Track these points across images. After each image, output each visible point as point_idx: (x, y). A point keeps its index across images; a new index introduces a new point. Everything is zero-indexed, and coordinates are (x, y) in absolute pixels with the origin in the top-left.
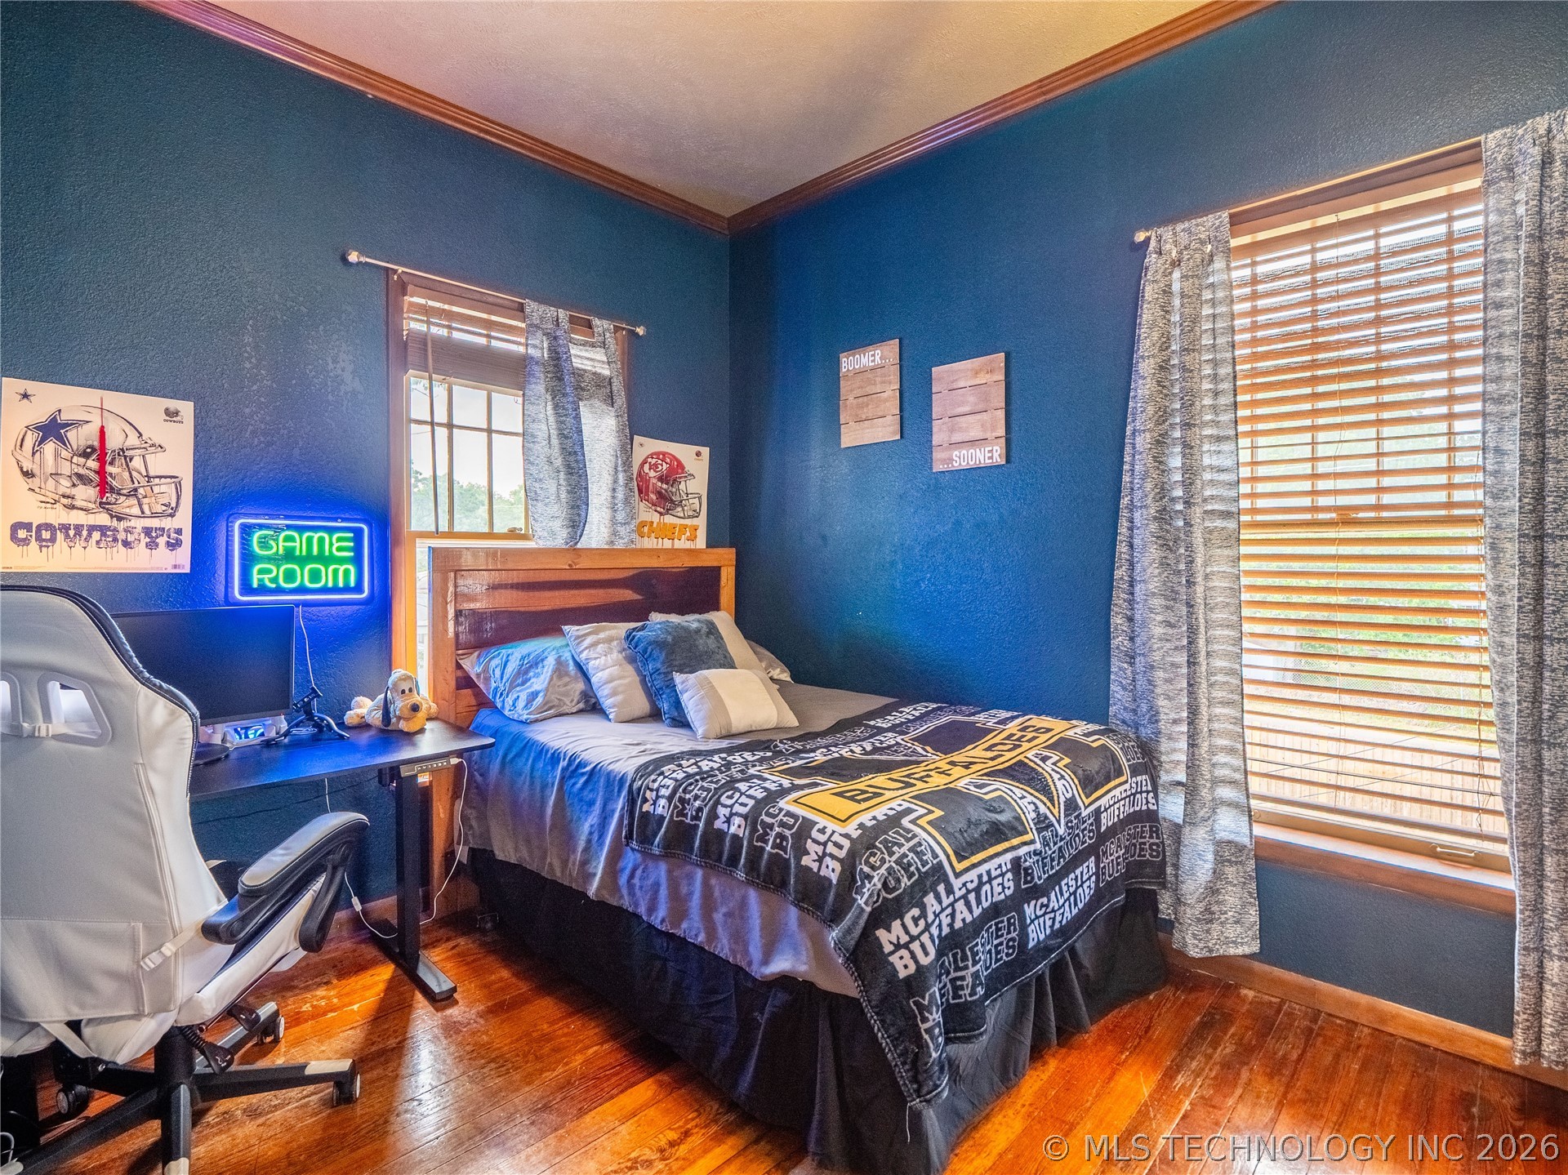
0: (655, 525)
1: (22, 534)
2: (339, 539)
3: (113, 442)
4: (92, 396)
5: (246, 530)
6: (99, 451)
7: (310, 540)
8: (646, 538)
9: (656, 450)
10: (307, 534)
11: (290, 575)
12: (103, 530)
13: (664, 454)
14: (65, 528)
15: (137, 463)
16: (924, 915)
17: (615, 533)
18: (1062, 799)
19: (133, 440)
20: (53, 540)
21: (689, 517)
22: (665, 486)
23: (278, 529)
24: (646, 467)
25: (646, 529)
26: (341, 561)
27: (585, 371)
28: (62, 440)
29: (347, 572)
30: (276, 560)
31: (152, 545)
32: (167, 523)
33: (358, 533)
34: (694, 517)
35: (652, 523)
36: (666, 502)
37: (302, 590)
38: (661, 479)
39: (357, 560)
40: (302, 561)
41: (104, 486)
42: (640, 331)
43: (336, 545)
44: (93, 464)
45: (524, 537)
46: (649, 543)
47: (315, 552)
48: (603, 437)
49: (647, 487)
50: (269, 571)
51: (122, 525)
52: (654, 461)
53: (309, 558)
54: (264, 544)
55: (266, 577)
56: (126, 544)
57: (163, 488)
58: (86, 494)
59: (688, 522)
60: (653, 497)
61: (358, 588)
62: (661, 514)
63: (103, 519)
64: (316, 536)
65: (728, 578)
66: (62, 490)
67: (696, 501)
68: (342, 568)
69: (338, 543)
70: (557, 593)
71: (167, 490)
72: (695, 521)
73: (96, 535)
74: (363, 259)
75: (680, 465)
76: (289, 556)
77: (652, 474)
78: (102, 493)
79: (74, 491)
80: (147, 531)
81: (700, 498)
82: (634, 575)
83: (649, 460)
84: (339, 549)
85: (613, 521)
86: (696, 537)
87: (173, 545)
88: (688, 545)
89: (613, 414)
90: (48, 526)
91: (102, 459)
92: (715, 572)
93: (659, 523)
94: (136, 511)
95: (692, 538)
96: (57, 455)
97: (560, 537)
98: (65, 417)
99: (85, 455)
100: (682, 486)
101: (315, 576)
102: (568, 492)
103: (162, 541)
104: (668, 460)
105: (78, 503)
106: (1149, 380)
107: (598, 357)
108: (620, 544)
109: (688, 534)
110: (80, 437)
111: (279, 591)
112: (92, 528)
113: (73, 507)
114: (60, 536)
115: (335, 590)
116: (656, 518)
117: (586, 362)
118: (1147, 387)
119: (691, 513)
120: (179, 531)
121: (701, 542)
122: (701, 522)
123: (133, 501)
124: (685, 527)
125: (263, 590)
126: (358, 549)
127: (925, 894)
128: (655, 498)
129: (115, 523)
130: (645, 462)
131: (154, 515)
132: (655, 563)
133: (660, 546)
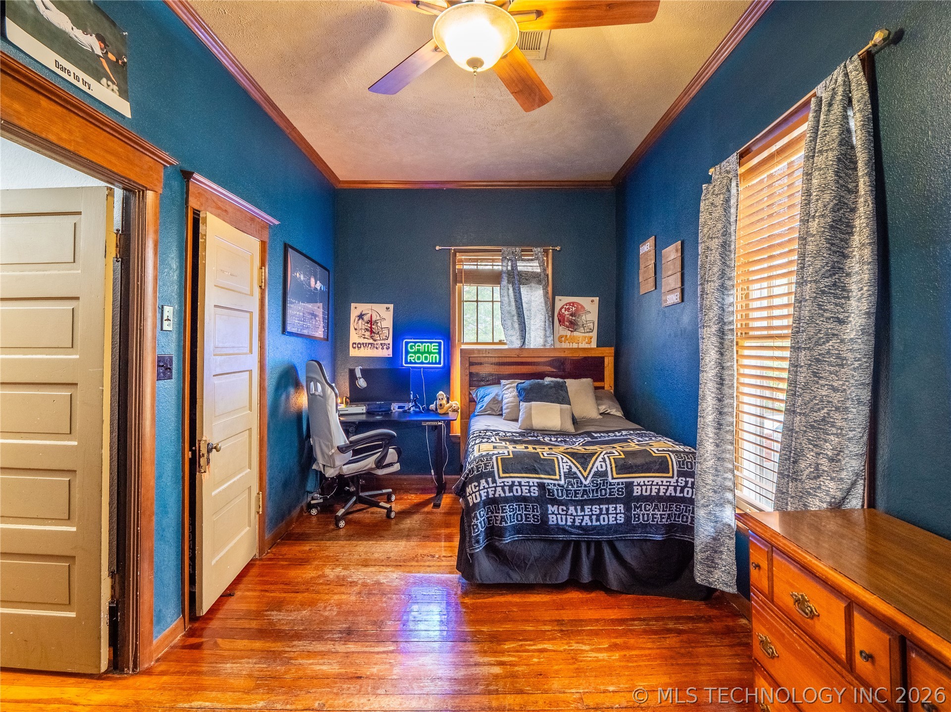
0: (568, 337)
1: (354, 346)
2: (434, 346)
3: (374, 319)
4: (369, 306)
5: (407, 343)
6: (370, 321)
7: (425, 346)
8: (563, 343)
9: (569, 302)
10: (424, 344)
11: (419, 358)
12: (371, 344)
13: (573, 303)
14: (363, 344)
15: (379, 324)
16: (479, 486)
17: (546, 341)
18: (594, 469)
19: (378, 318)
20: (361, 347)
21: (587, 332)
22: (574, 318)
23: (415, 343)
24: (563, 310)
25: (563, 339)
26: (434, 353)
27: (528, 272)
28: (363, 319)
29: (436, 357)
30: (415, 353)
31: (383, 348)
32: (386, 342)
33: (440, 343)
34: (589, 332)
35: (567, 336)
36: (573, 325)
37: (422, 363)
38: (572, 315)
39: (439, 353)
40: (422, 353)
41: (372, 332)
42: (558, 248)
43: (433, 348)
44: (369, 325)
45: (505, 344)
46: (565, 345)
47: (426, 350)
48: (537, 299)
49: (564, 319)
50: (413, 357)
51: (375, 343)
52: (567, 307)
53: (425, 352)
54: (411, 348)
55: (412, 358)
56: (377, 348)
57: (385, 331)
58: (368, 334)
59: (587, 335)
60: (567, 324)
61: (440, 363)
62: (572, 331)
63: (371, 341)
64: (427, 345)
65: (609, 363)
66: (363, 333)
67: (592, 324)
68: (434, 356)
69: (433, 347)
70: (512, 367)
71: (386, 331)
72: (591, 334)
73: (370, 346)
74: (440, 248)
75: (582, 307)
76: (418, 352)
77: (567, 313)
78: (371, 334)
79: (365, 333)
80: (381, 344)
81: (594, 323)
82: (551, 361)
83: (565, 307)
84: (434, 349)
85: (545, 336)
86: (591, 342)
87: (388, 348)
88: (587, 346)
89: (542, 288)
90: (359, 343)
91: (371, 324)
92: (601, 360)
93: (570, 336)
94: (379, 338)
95: (590, 343)
96: (362, 323)
97: (517, 344)
98: (364, 313)
99: (368, 323)
100: (584, 317)
101: (426, 358)
102: (519, 324)
103: (385, 347)
104: (576, 306)
105: (366, 337)
106: (714, 251)
107: (535, 264)
108: (548, 346)
109: (587, 340)
110: (366, 318)
111: (415, 363)
112: (369, 344)
113: (365, 338)
114: (362, 346)
115: (432, 363)
116: (569, 333)
117: (529, 268)
118: (713, 255)
119: (588, 330)
120: (389, 344)
121: (594, 345)
122: (594, 334)
123: (378, 335)
124: (585, 337)
125: (411, 363)
126: (440, 349)
127: (482, 479)
128: (568, 324)
129: (374, 342)
130: (562, 308)
131: (383, 340)
132: (563, 355)
133: (571, 347)
